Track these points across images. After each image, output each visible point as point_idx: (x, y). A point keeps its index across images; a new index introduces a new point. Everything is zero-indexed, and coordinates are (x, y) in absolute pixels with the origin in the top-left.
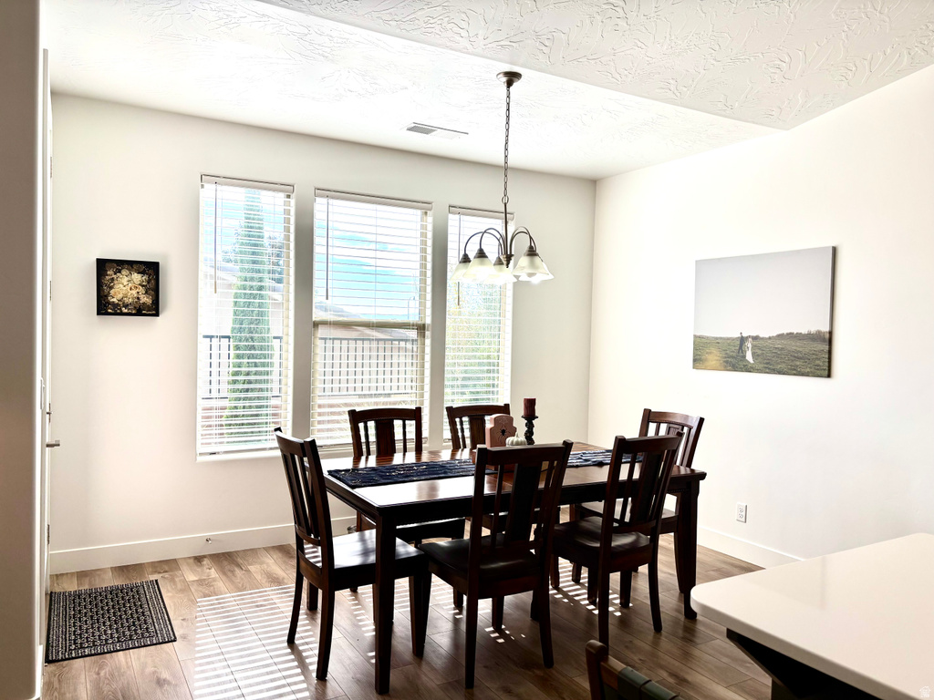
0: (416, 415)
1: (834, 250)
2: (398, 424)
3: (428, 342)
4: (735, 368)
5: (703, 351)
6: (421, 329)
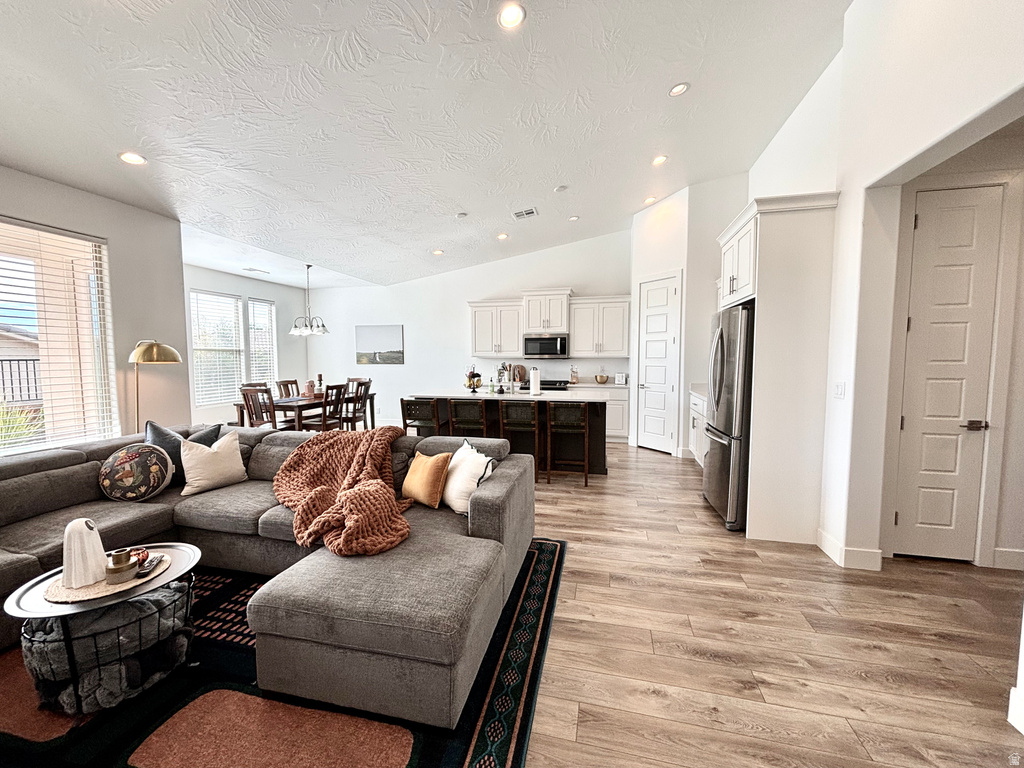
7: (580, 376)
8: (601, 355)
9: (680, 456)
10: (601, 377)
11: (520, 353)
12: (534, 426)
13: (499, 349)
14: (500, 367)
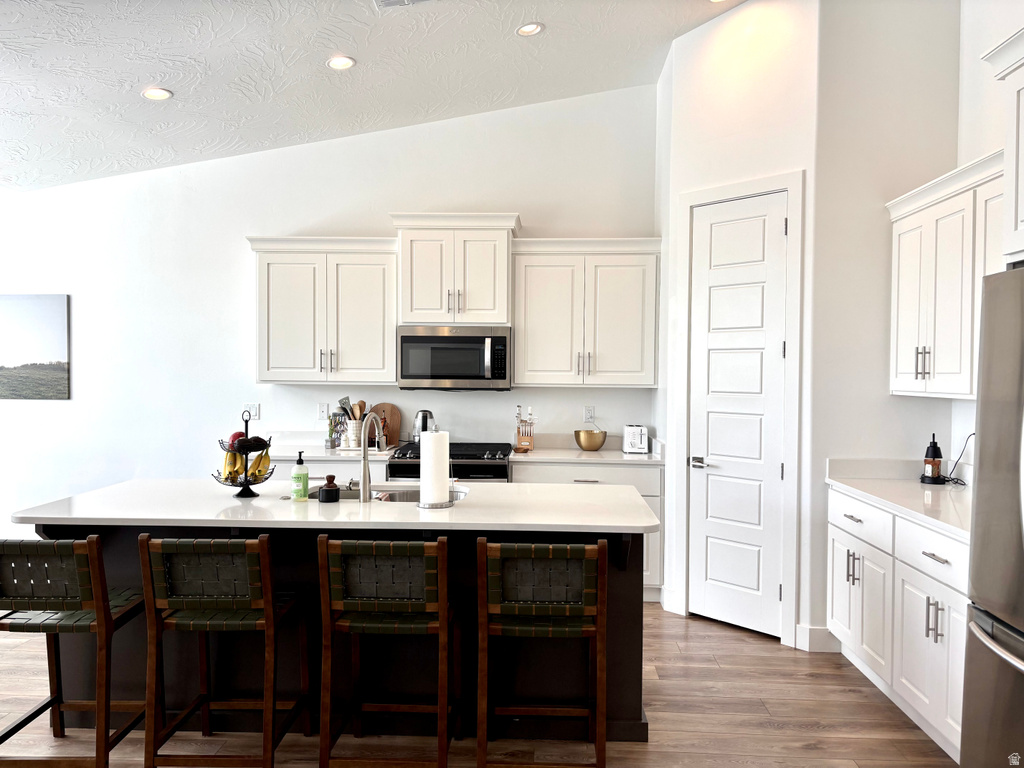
1: (68, 297)
7: (536, 430)
8: (591, 381)
9: (804, 645)
10: (590, 433)
11: (389, 373)
12: (433, 616)
13: (331, 360)
14: (335, 408)
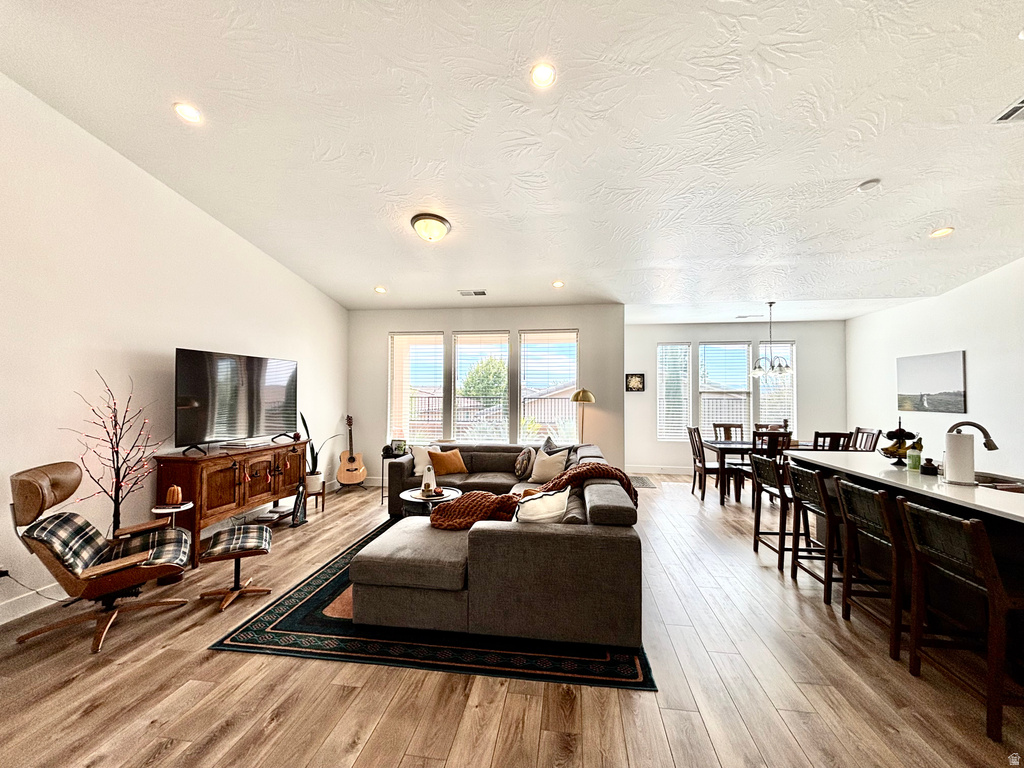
0: (740, 426)
1: (964, 353)
2: (732, 429)
3: (751, 399)
4: (919, 410)
5: (903, 402)
6: (748, 393)
